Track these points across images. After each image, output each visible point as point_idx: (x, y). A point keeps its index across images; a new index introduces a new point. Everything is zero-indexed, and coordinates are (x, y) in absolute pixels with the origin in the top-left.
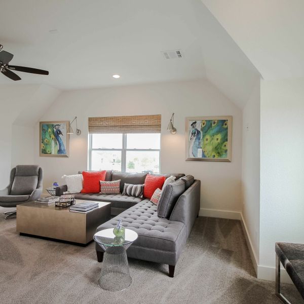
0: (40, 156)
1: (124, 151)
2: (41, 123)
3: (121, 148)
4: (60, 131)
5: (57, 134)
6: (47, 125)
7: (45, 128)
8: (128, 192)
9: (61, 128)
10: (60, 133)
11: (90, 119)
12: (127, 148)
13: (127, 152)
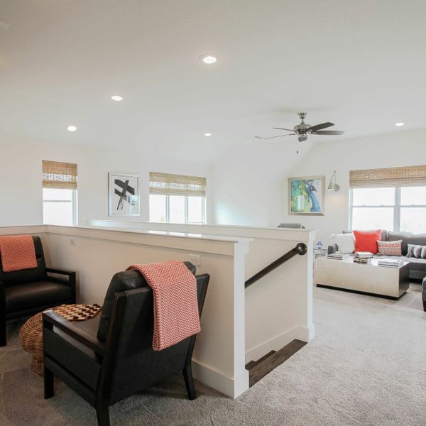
0: (289, 214)
1: (397, 208)
2: (289, 179)
3: (394, 204)
4: (313, 187)
5: (311, 190)
6: (298, 181)
7: (296, 184)
8: (415, 254)
9: (314, 184)
10: (314, 189)
11: (352, 173)
12: (402, 205)
13: (402, 209)
